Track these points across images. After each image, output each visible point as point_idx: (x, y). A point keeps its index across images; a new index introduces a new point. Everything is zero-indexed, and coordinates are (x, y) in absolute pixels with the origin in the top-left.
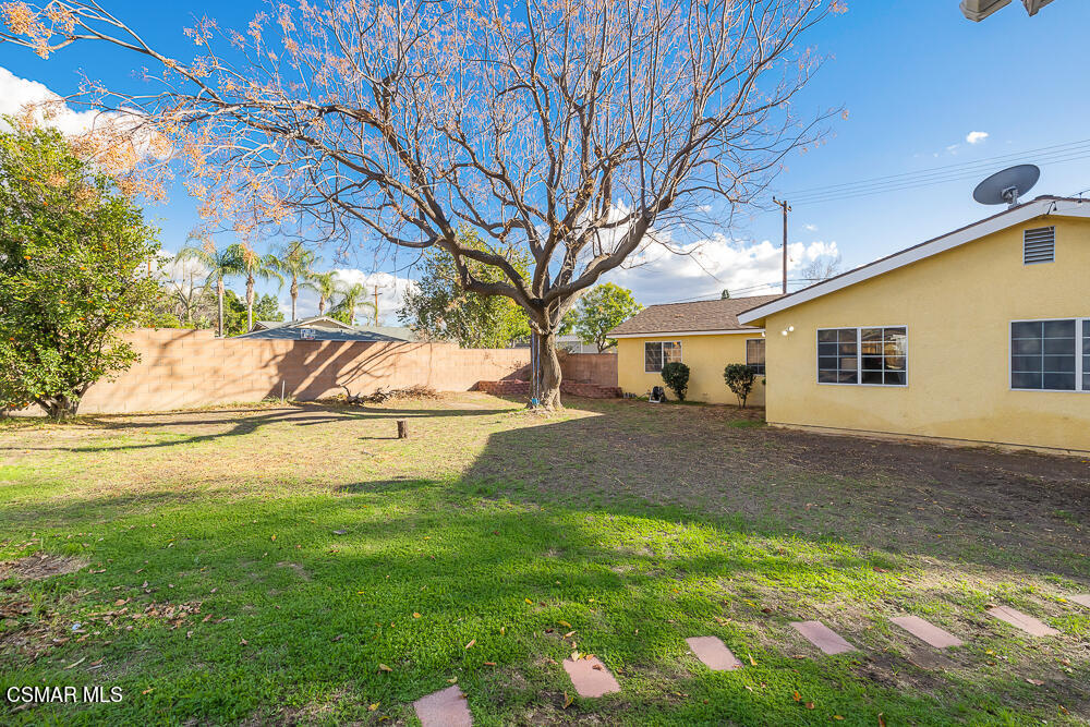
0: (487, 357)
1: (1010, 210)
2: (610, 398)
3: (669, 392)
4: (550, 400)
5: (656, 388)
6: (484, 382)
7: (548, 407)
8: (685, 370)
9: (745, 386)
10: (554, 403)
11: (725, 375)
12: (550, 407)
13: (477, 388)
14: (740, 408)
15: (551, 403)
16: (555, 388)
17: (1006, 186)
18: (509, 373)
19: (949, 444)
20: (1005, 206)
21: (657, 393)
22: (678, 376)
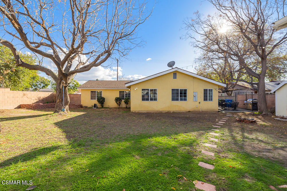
0: (24, 95)
1: (172, 69)
2: (79, 108)
3: (99, 105)
4: (65, 109)
5: (95, 104)
6: (24, 105)
7: (65, 112)
8: (104, 99)
9: (120, 102)
10: (67, 110)
11: (115, 100)
12: (66, 112)
13: (20, 107)
14: (118, 108)
15: (66, 110)
16: (67, 105)
17: (171, 64)
18: (36, 101)
19: (163, 112)
20: (171, 68)
21: (95, 106)
22: (102, 100)
